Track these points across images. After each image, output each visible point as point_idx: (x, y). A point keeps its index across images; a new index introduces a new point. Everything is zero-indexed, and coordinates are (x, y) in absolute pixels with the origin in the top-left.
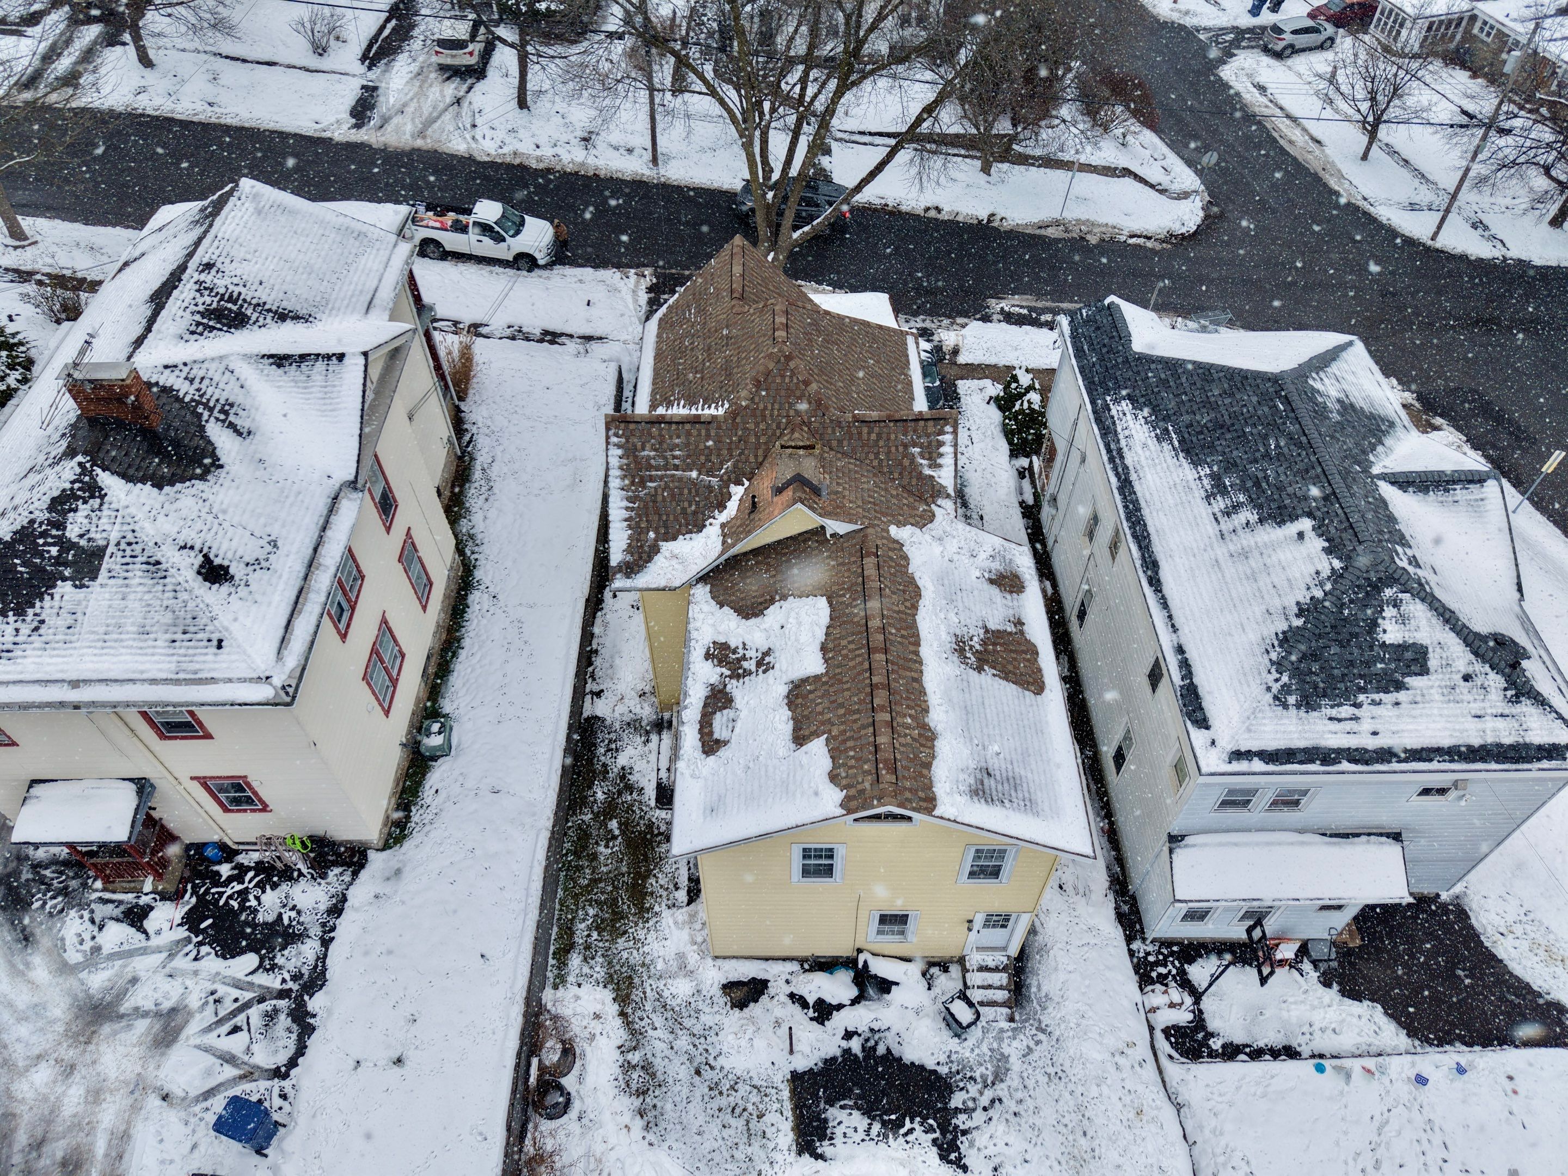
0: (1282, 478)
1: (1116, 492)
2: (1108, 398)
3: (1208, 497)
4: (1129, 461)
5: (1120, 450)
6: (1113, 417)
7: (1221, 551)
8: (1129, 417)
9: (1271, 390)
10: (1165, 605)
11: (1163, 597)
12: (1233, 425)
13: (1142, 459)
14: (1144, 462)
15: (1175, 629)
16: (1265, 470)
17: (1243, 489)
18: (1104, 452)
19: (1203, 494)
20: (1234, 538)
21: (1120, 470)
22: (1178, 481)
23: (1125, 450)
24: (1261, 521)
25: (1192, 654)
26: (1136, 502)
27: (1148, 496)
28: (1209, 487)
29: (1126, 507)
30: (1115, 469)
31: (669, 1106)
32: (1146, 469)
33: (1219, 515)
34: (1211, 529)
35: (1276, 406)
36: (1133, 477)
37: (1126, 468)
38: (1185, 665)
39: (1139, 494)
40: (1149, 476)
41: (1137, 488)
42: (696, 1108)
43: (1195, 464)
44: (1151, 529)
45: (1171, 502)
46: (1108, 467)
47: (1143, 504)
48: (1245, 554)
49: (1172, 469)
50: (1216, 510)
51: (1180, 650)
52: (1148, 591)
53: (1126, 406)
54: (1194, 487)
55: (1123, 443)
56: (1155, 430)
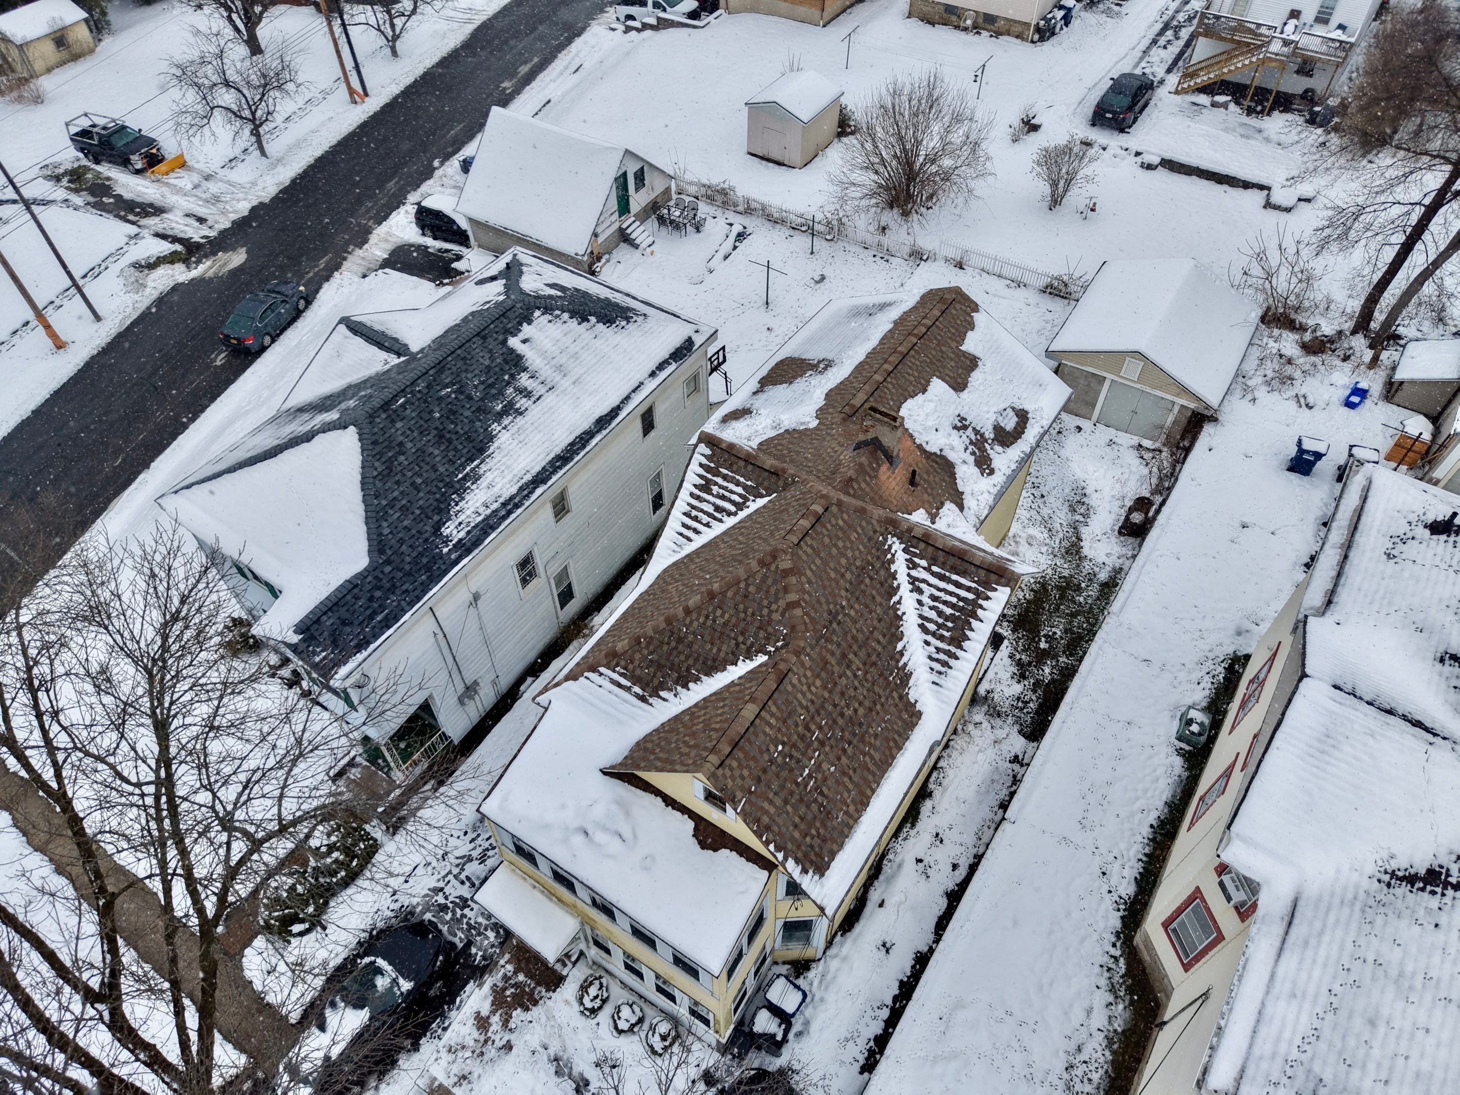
0: (477, 372)
1: (550, 483)
2: (445, 550)
3: (521, 414)
4: (514, 490)
5: (504, 505)
6: (469, 532)
7: (565, 383)
8: (462, 517)
9: (384, 416)
10: (628, 398)
11: (622, 402)
12: (436, 428)
13: (505, 480)
14: (509, 477)
15: (642, 383)
16: (476, 387)
17: (501, 393)
18: (513, 516)
19: (519, 418)
20: (549, 380)
21: (526, 492)
22: (516, 441)
23: (501, 500)
24: (525, 369)
25: (652, 366)
26: (552, 462)
27: (542, 456)
28: (510, 418)
29: (560, 468)
30: (527, 496)
31: (1067, 491)
32: (515, 472)
33: (533, 399)
34: (549, 399)
35: (402, 405)
36: (528, 477)
37: (521, 489)
38: (661, 367)
39: (544, 463)
40: (522, 466)
41: (538, 468)
42: (1051, 483)
43: (491, 438)
44: (571, 438)
45: (538, 436)
46: (527, 503)
47: (552, 455)
48: (559, 368)
49: (505, 452)
50: (530, 402)
51: (653, 374)
52: (623, 414)
53: (449, 529)
54: (516, 427)
55: (495, 506)
56: (469, 488)
